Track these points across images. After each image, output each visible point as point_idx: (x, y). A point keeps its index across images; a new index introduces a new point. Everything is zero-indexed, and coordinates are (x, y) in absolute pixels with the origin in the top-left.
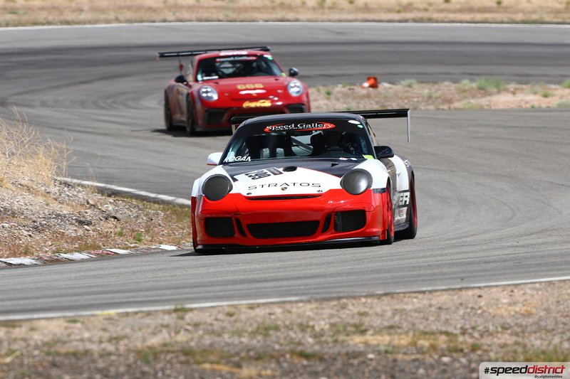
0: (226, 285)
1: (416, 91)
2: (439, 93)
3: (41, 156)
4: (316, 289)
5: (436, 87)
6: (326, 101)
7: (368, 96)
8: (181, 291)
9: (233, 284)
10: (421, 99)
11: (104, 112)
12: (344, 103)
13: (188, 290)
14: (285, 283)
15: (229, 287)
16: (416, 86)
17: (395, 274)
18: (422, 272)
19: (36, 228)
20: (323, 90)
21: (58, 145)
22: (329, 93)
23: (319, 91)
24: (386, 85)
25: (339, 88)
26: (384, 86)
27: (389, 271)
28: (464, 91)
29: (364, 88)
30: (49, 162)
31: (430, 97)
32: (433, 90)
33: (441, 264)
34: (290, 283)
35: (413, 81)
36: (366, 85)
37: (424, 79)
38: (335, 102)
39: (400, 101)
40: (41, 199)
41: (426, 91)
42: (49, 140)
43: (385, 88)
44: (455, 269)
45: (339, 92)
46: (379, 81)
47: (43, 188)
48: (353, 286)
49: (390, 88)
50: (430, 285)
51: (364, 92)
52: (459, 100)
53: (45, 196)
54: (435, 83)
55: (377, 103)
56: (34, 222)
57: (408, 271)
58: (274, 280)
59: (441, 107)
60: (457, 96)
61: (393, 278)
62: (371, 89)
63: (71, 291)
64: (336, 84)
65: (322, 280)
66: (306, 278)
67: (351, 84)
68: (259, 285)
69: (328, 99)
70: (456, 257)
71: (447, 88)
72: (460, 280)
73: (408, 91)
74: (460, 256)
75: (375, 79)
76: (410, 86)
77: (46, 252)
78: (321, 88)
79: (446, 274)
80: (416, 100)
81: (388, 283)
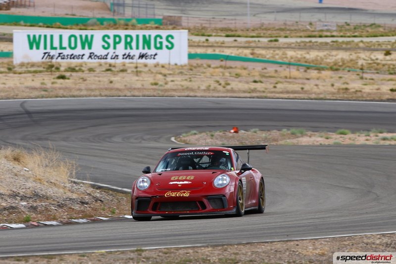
0: (162, 237)
1: (258, 135)
2: (270, 136)
3: (62, 167)
4: (210, 240)
5: (269, 133)
6: (210, 140)
7: (233, 137)
8: (138, 240)
9: (165, 237)
10: (261, 139)
11: (94, 144)
12: (221, 141)
13: (142, 240)
14: (193, 237)
15: (164, 238)
16: (258, 132)
17: (251, 233)
18: (265, 231)
19: (59, 206)
20: (209, 134)
21: (71, 162)
22: (212, 136)
23: (207, 134)
24: (243, 131)
25: (218, 133)
26: (242, 132)
27: (247, 231)
28: (283, 135)
29: (231, 133)
30: (66, 170)
31: (266, 138)
32: (268, 135)
33: (275, 228)
34: (195, 236)
35: (257, 129)
36: (232, 131)
37: (263, 128)
38: (216, 140)
39: (250, 140)
40: (61, 190)
41: (264, 135)
42: (66, 159)
43: (242, 133)
44: (283, 230)
45: (218, 135)
46: (239, 129)
47: (63, 185)
48: (230, 239)
49: (245, 133)
50: (271, 239)
51: (231, 135)
52: (281, 140)
53: (64, 189)
54: (269, 131)
55: (238, 141)
56: (58, 202)
57: (258, 231)
58: (186, 235)
59: (272, 144)
60: (280, 138)
61: (251, 235)
62: (235, 133)
63: (79, 240)
64: (216, 131)
65: (212, 235)
66: (204, 234)
67: (224, 131)
68: (180, 237)
69: (212, 138)
70: (283, 224)
71: (275, 133)
72: (286, 236)
73: (254, 135)
74: (285, 223)
75: (237, 128)
76: (255, 132)
77: (65, 218)
78: (208, 132)
79: (278, 233)
80: (258, 139)
81: (248, 237)
